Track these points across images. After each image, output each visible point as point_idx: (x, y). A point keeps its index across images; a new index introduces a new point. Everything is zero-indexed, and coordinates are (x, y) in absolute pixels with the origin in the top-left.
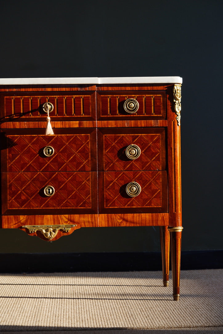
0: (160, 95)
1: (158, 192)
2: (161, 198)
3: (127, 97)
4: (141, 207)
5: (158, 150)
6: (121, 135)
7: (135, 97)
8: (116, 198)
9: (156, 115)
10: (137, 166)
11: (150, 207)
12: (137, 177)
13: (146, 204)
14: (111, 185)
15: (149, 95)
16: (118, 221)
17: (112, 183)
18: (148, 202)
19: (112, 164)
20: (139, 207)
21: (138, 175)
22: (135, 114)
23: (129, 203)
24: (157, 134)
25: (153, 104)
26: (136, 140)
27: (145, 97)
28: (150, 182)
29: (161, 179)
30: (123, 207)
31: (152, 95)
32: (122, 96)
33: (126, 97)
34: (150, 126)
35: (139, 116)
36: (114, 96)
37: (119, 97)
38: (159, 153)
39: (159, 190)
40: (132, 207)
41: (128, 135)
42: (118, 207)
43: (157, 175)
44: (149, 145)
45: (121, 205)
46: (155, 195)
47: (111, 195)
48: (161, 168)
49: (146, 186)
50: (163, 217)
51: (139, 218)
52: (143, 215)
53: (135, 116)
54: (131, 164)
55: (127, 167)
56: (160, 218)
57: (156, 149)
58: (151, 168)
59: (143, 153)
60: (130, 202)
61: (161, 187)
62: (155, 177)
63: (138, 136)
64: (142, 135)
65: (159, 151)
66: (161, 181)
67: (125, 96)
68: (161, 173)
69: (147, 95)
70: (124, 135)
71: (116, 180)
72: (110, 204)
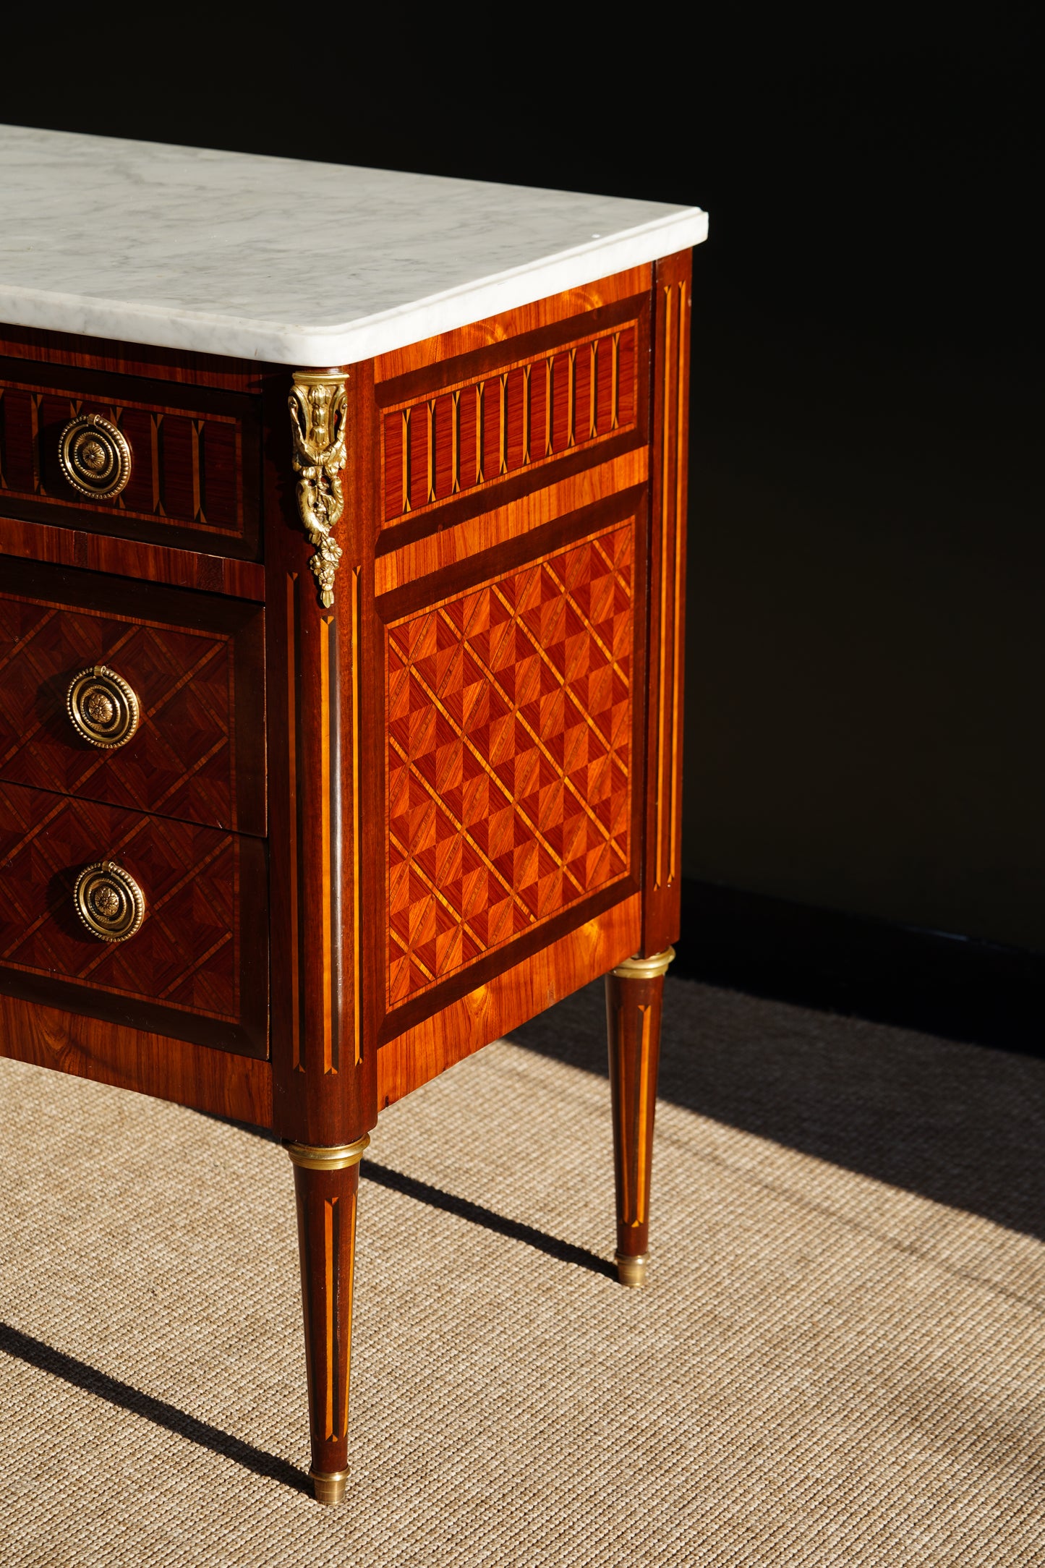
0: (231, 421)
1: (221, 942)
2: (237, 980)
3: (79, 403)
4: (144, 998)
5: (221, 724)
6: (51, 604)
7: (114, 407)
8: (38, 924)
9: (212, 529)
10: (128, 786)
11: (188, 1009)
12: (127, 839)
13: (171, 988)
14: (14, 852)
15: (178, 412)
16: (46, 1043)
17: (20, 846)
18: (179, 981)
19: (14, 750)
20: (137, 996)
21: (133, 833)
22: (117, 506)
23: (93, 966)
24: (218, 636)
25: (196, 464)
26: (119, 645)
27: (160, 417)
28: (187, 880)
29: (237, 876)
30: (68, 979)
31: (192, 414)
32: (53, 391)
33: (74, 401)
34: (182, 583)
35: (134, 515)
36: (21, 386)
37: (40, 397)
38: (225, 740)
39: (228, 936)
40: (105, 989)
41: (82, 610)
42: (48, 975)
43: (217, 851)
44: (179, 685)
45: (61, 965)
46: (206, 956)
47: (17, 905)
48: (235, 819)
49: (166, 899)
50: (247, 1076)
51: (139, 1055)
52: (158, 1042)
53: (115, 512)
54: (97, 765)
55: (83, 779)
56: (235, 1078)
57: (213, 712)
58: (191, 811)
59: (150, 723)
60: (98, 960)
61: (237, 919)
62: (208, 859)
63: (130, 625)
64: (148, 623)
65: (225, 729)
66: (237, 888)
67: (68, 394)
68: (237, 848)
69: (169, 410)
70: (63, 607)
71: (38, 836)
72: (14, 947)
